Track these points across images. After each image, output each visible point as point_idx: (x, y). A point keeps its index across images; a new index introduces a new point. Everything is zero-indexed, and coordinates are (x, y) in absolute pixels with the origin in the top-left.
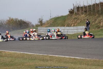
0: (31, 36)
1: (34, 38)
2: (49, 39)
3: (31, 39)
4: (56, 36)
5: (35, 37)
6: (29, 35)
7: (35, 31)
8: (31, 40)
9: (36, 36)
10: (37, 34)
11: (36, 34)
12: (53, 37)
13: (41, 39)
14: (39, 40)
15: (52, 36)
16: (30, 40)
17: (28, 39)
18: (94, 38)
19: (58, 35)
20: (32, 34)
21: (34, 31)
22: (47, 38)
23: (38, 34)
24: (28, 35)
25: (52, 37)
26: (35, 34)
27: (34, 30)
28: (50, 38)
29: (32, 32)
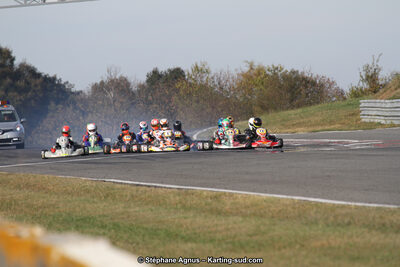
0: (153, 138)
1: (162, 145)
2: (211, 148)
3: (153, 149)
4: (231, 141)
5: (164, 141)
6: (149, 136)
7: (165, 125)
8: (151, 152)
9: (169, 140)
10: (170, 134)
11: (167, 133)
12: (223, 141)
13: (181, 149)
14: (177, 151)
15: (220, 140)
16: (149, 152)
17: (144, 148)
18: (281, 146)
19: (239, 138)
20: (157, 134)
21: (162, 126)
22: (207, 146)
23: (173, 135)
24: (145, 136)
25: (220, 144)
26: (166, 135)
27: (163, 121)
28: (215, 146)
29: (158, 127)
